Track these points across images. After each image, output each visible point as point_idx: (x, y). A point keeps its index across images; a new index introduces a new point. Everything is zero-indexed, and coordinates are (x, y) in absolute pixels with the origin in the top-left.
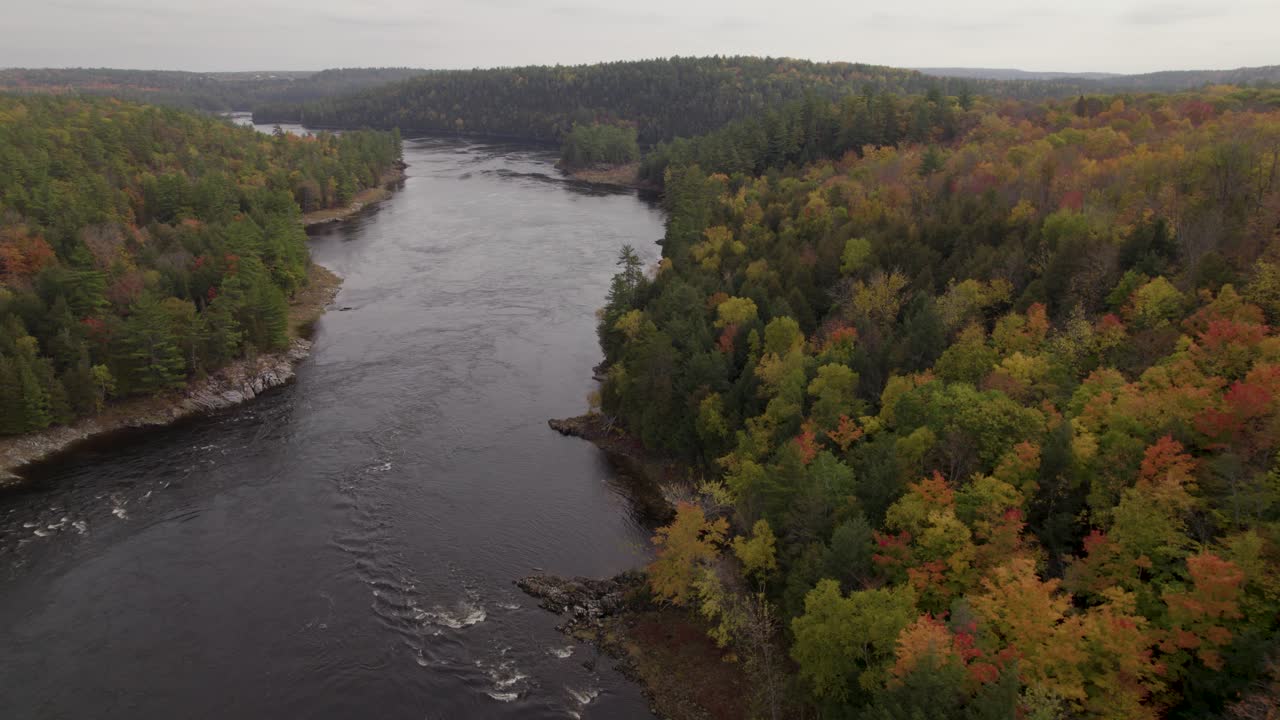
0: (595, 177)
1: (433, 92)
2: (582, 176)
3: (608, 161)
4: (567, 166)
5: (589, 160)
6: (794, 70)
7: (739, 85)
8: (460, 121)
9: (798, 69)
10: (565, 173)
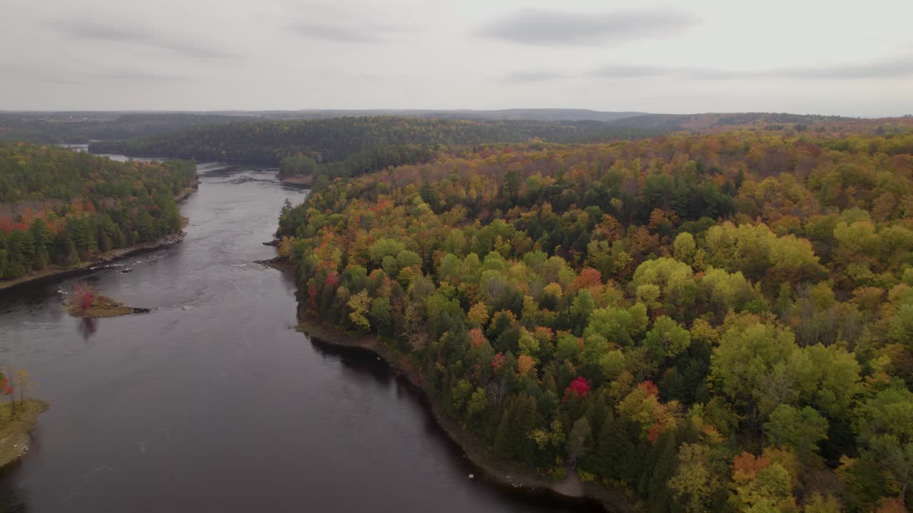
0: (294, 181)
1: (207, 136)
2: (288, 180)
3: (301, 173)
4: (282, 176)
5: (292, 173)
6: (406, 124)
7: (376, 133)
8: (224, 152)
9: (408, 123)
10: (281, 179)
